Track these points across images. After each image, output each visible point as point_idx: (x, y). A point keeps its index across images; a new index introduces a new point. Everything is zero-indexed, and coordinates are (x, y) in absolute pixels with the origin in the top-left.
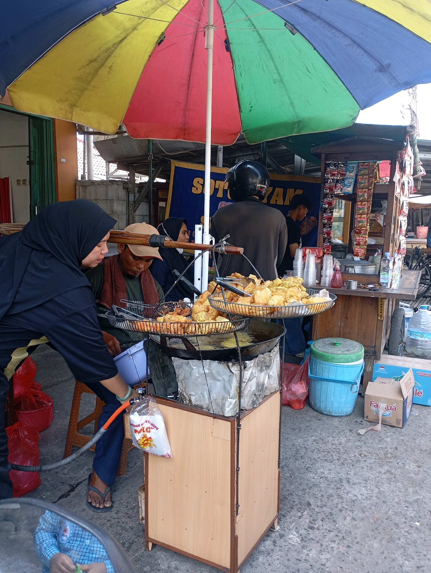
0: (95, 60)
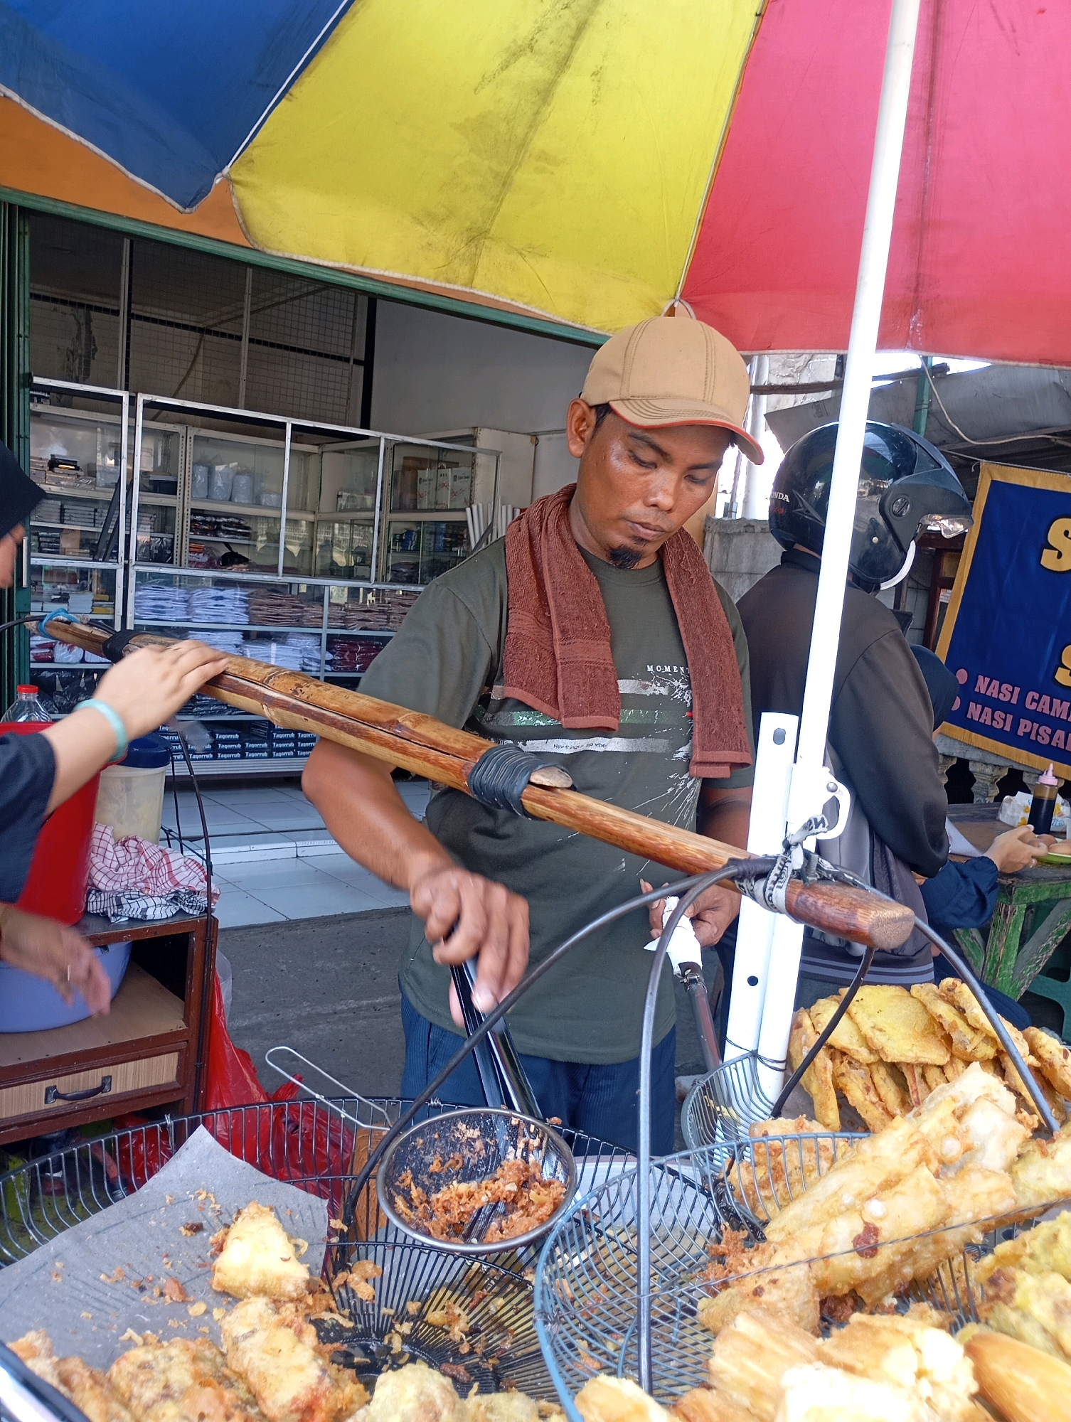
0: (530, 47)
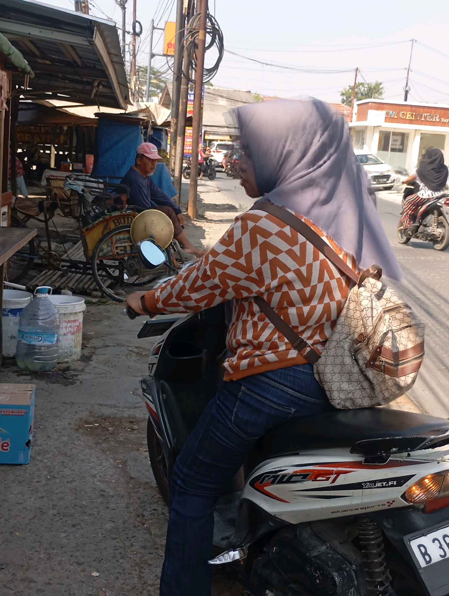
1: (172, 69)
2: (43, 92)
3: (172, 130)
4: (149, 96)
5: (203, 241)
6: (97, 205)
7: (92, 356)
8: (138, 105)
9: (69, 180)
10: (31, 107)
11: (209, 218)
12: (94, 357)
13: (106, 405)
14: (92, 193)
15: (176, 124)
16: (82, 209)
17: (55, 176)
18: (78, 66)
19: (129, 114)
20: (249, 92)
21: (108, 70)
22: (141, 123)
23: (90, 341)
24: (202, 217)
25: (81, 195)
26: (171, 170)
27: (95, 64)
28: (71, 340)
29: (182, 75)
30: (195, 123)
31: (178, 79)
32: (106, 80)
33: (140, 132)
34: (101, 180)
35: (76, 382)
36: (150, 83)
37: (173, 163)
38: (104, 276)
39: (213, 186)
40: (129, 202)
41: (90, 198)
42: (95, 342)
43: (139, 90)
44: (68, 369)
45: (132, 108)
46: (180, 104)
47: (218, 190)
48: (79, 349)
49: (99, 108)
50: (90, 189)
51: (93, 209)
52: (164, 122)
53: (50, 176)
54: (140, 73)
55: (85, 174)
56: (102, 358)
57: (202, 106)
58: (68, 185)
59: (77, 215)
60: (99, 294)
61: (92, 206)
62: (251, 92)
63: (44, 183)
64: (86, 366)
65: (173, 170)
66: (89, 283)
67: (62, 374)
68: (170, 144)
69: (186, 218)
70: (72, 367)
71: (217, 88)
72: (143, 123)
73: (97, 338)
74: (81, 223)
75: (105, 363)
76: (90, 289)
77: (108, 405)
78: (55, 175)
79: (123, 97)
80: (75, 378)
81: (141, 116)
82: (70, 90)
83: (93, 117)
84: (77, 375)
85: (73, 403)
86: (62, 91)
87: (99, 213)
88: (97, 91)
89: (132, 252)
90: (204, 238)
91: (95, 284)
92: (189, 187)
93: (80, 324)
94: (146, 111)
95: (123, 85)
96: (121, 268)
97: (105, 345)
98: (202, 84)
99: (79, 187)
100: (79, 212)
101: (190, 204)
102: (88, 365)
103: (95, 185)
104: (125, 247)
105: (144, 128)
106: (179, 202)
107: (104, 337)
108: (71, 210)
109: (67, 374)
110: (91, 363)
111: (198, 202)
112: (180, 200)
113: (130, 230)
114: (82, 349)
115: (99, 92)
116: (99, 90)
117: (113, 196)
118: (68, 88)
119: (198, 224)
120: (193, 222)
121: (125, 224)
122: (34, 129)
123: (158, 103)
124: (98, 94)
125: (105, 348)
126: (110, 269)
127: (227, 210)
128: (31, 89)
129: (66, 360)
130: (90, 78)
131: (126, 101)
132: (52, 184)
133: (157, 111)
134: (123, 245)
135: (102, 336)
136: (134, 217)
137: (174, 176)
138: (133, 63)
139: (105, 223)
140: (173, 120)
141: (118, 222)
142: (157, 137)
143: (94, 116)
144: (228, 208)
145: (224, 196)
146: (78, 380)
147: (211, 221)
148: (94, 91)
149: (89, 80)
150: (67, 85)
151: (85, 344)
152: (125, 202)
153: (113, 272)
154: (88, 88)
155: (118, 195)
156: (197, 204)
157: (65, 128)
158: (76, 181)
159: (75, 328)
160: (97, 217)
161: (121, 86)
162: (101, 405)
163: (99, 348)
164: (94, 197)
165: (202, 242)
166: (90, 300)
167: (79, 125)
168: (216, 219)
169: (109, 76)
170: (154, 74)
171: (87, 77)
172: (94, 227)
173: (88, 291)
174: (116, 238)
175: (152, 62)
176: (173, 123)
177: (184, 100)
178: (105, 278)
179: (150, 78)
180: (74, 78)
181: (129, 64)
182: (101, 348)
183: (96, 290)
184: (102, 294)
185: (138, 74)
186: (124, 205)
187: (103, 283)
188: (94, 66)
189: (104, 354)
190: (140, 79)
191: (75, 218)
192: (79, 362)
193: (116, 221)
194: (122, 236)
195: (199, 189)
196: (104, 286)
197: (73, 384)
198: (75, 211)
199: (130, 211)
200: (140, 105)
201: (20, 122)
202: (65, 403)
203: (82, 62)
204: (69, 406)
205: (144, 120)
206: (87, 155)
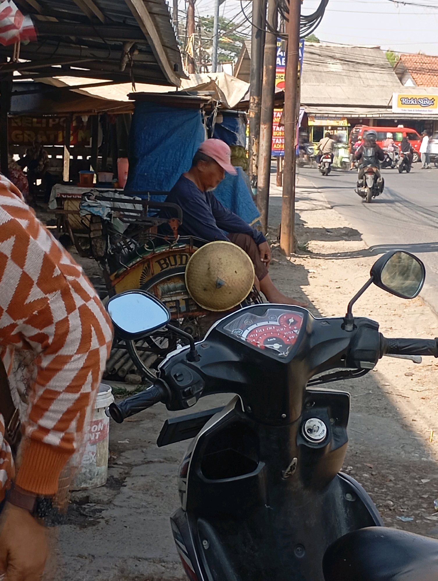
1: (251, 20)
2: (48, 65)
3: (252, 115)
4: (217, 63)
5: (304, 288)
6: (133, 237)
7: (125, 478)
8: (198, 78)
9: (87, 200)
10: (32, 88)
11: (315, 252)
12: (129, 481)
13: (146, 559)
14: (125, 219)
15: (259, 104)
16: (109, 244)
17: (69, 195)
18: (100, 23)
19: (183, 93)
20: (378, 48)
21: (144, 26)
22: (202, 105)
23: (123, 454)
24: (304, 251)
25: (106, 222)
26: (251, 178)
27: (126, 18)
28: (91, 454)
29: (266, 28)
30: (288, 102)
31: (260, 35)
32: (142, 41)
33: (201, 119)
34: (138, 198)
35: (99, 522)
36: (218, 42)
37: (254, 166)
38: (145, 349)
39: (322, 199)
40: (182, 230)
41: (121, 227)
42: (129, 457)
43: (200, 54)
44: (87, 500)
45: (188, 83)
46: (264, 73)
47: (329, 206)
48: (104, 467)
49: (134, 85)
50: (122, 213)
51: (126, 243)
52: (240, 102)
53: (61, 194)
54: (203, 29)
55: (114, 190)
56: (141, 481)
57: (299, 74)
58: (86, 208)
59: (101, 254)
60: (138, 378)
61: (124, 239)
62: (381, 48)
63: (53, 205)
64: (115, 495)
65: (255, 178)
66: (122, 361)
67: (78, 508)
68: (249, 137)
69: (278, 253)
70: (94, 496)
71: (324, 45)
72: (205, 105)
73: (133, 449)
74: (107, 265)
75: (146, 489)
76: (123, 371)
77: (150, 559)
78: (70, 192)
79: (171, 67)
80: (98, 514)
81: (202, 95)
82: (89, 60)
83: (126, 99)
84: (100, 511)
85: (93, 556)
86: (76, 62)
87: (135, 251)
88: (130, 61)
89: (188, 310)
90: (308, 284)
91: (131, 362)
92: (281, 204)
93: (104, 427)
94: (210, 86)
95: (172, 49)
96: (171, 335)
97: (146, 460)
98: (298, 39)
99: (103, 210)
100: (104, 248)
101: (284, 230)
102: (119, 493)
103: (129, 206)
104: (177, 301)
105: (206, 114)
106: (266, 227)
107: (145, 447)
108: (91, 246)
109: (85, 508)
110: (124, 490)
111: (296, 227)
112: (266, 224)
113: (184, 274)
114: (108, 467)
115: (134, 61)
116: (134, 58)
117: (156, 222)
118: (86, 57)
119: (298, 261)
120: (288, 258)
121: (176, 266)
122: (37, 123)
123: (230, 73)
124: (132, 63)
125: (145, 465)
126: (155, 338)
127: (344, 237)
128: (28, 61)
129: (84, 485)
130: (119, 40)
131: (176, 72)
132: (65, 207)
133: (227, 86)
134: (174, 298)
135: (141, 446)
136: (191, 254)
137: (256, 187)
138: (191, 14)
139: (146, 265)
140: (254, 99)
141: (166, 263)
142: (229, 126)
143: (128, 98)
144: (345, 235)
145: (340, 215)
146: (103, 518)
147: (318, 256)
148: (126, 60)
149: (117, 43)
150: (84, 53)
151: (114, 459)
152: (175, 232)
153: (161, 342)
154: (117, 55)
155: (164, 221)
156: (295, 230)
157: (85, 119)
158: (99, 201)
159: (98, 434)
160: (132, 256)
161: (169, 50)
162: (139, 559)
163: (136, 465)
164: (129, 224)
165: (303, 290)
166: (123, 388)
167: (105, 113)
168: (326, 253)
169: (146, 36)
170: (224, 29)
171: (116, 39)
172: (127, 272)
173: (120, 374)
174: (163, 289)
175: (220, 9)
176: (254, 103)
177: (271, 67)
178: (147, 353)
179: (218, 36)
180: (95, 40)
181: (185, 15)
182: (140, 465)
183: (133, 372)
184: (143, 379)
185: (200, 29)
186: (175, 236)
187: (144, 361)
188: (124, 22)
189: (145, 476)
190: (202, 38)
191: (98, 258)
192: (104, 488)
193: (162, 262)
194: (171, 285)
195: (298, 205)
196: (146, 366)
197: (94, 525)
198: (98, 248)
199: (184, 245)
200: (200, 78)
201: (15, 113)
202: (80, 556)
203: (105, 16)
204: (87, 561)
205: (207, 100)
206: (119, 160)
